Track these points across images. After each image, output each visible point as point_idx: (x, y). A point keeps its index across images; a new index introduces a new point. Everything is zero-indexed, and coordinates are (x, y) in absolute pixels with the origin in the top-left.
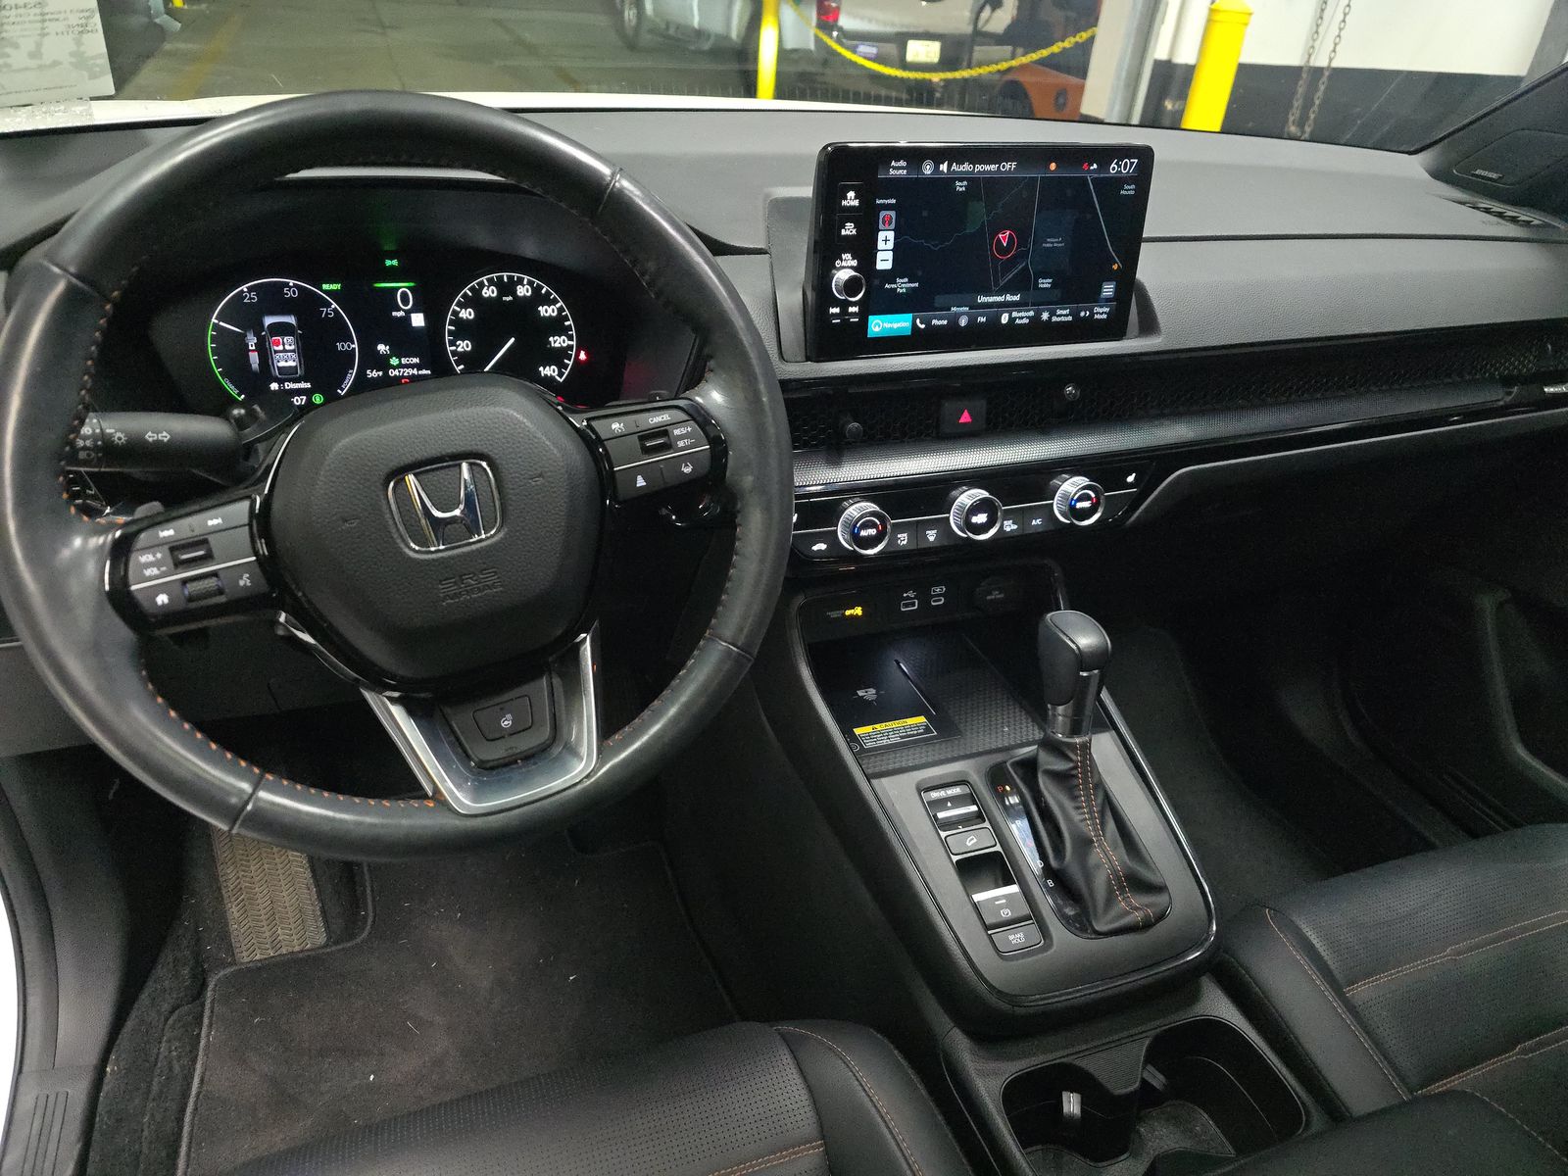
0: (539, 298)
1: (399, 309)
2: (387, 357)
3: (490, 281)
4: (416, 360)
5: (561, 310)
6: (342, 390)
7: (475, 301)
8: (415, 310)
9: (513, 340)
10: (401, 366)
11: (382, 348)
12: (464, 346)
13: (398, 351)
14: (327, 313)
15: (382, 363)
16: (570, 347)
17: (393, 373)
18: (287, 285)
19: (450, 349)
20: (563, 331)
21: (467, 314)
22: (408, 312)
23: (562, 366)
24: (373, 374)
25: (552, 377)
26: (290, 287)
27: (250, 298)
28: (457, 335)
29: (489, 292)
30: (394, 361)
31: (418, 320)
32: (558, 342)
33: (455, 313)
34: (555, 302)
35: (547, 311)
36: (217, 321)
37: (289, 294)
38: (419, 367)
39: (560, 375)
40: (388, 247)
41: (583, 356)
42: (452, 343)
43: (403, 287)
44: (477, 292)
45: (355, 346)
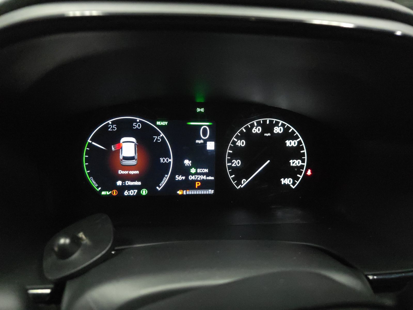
0: (288, 135)
1: (200, 139)
2: (189, 168)
3: (259, 123)
4: (206, 171)
5: (300, 143)
6: (159, 187)
7: (247, 136)
8: (210, 139)
9: (269, 161)
10: (196, 173)
11: (187, 162)
12: (237, 163)
13: (196, 165)
14: (157, 140)
15: (186, 171)
16: (302, 167)
17: (191, 178)
18: (135, 121)
19: (228, 164)
20: (300, 156)
21: (241, 143)
22: (205, 141)
23: (295, 178)
24: (179, 178)
25: (288, 185)
26: (137, 123)
27: (113, 128)
28: (233, 156)
29: (257, 130)
30: (193, 171)
31: (211, 146)
32: (294, 163)
33: (234, 143)
34: (297, 137)
35: (290, 143)
36: (91, 142)
37: (136, 126)
38: (207, 174)
39: (294, 184)
40: (200, 100)
41: (309, 173)
42: (230, 161)
43: (205, 125)
44: (249, 130)
45: (171, 160)
